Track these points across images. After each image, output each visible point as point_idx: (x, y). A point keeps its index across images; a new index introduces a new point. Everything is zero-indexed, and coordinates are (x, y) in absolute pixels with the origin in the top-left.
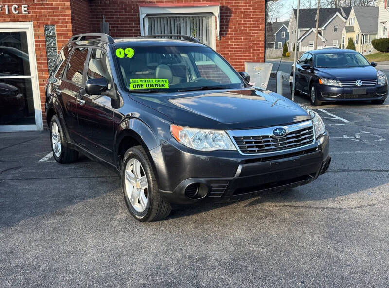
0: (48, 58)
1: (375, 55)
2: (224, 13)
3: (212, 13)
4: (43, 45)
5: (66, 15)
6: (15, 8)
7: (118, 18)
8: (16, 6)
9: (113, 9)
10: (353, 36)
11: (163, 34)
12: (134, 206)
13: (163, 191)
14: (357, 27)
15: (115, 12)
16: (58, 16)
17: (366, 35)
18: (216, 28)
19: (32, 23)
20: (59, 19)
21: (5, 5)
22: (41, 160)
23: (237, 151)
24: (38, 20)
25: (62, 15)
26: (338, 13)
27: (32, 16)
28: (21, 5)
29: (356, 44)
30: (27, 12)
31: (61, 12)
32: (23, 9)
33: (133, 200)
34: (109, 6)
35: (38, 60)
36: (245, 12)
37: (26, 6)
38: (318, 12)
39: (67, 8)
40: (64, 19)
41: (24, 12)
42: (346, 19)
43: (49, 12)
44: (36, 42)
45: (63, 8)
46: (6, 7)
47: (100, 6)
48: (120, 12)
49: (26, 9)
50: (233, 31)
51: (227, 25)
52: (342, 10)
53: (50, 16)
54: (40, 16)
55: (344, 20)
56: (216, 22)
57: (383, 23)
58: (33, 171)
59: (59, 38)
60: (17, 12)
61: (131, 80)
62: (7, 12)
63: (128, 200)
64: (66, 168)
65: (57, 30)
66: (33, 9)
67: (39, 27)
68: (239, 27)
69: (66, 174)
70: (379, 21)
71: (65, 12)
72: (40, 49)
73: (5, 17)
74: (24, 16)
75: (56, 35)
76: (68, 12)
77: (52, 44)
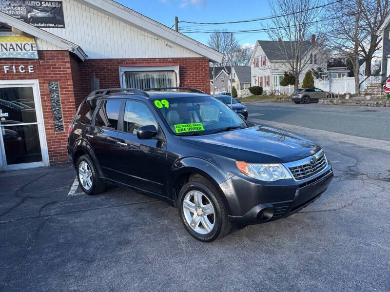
0: (52, 108)
1: (251, 96)
2: (182, 70)
3: (173, 71)
4: (48, 97)
5: (68, 74)
6: (22, 68)
7: (102, 75)
8: (23, 67)
9: (98, 68)
10: (235, 85)
11: (165, 87)
12: (195, 230)
13: (234, 217)
14: (236, 79)
15: (100, 70)
16: (60, 74)
17: (243, 84)
18: (177, 81)
19: (38, 80)
20: (62, 77)
21: (12, 66)
22: (69, 194)
23: (293, 179)
24: (43, 77)
25: (64, 74)
26: (223, 70)
27: (37, 74)
28: (27, 66)
29: (237, 90)
30: (33, 72)
31: (63, 71)
32: (29, 69)
33: (193, 225)
34: (95, 66)
35: (43, 109)
36: (196, 70)
37: (32, 66)
38: (214, 69)
39: (68, 68)
40: (66, 77)
41: (30, 71)
42: (229, 74)
43: (53, 71)
44: (41, 95)
45: (64, 68)
46: (14, 67)
47: (87, 66)
48: (103, 70)
49: (32, 69)
50: (188, 83)
51: (184, 79)
52: (225, 69)
53: (54, 74)
54: (45, 74)
55: (228, 75)
56: (176, 77)
57: (254, 77)
58: (71, 204)
59: (61, 91)
60: (24, 71)
61: (175, 126)
62: (15, 71)
63: (187, 225)
64: (99, 199)
65: (60, 86)
66: (38, 69)
67: (44, 83)
68: (192, 81)
69: (102, 205)
70: (252, 76)
71: (66, 71)
72: (45, 101)
73: (12, 76)
74: (30, 74)
75: (59, 90)
76: (69, 71)
77: (56, 97)
